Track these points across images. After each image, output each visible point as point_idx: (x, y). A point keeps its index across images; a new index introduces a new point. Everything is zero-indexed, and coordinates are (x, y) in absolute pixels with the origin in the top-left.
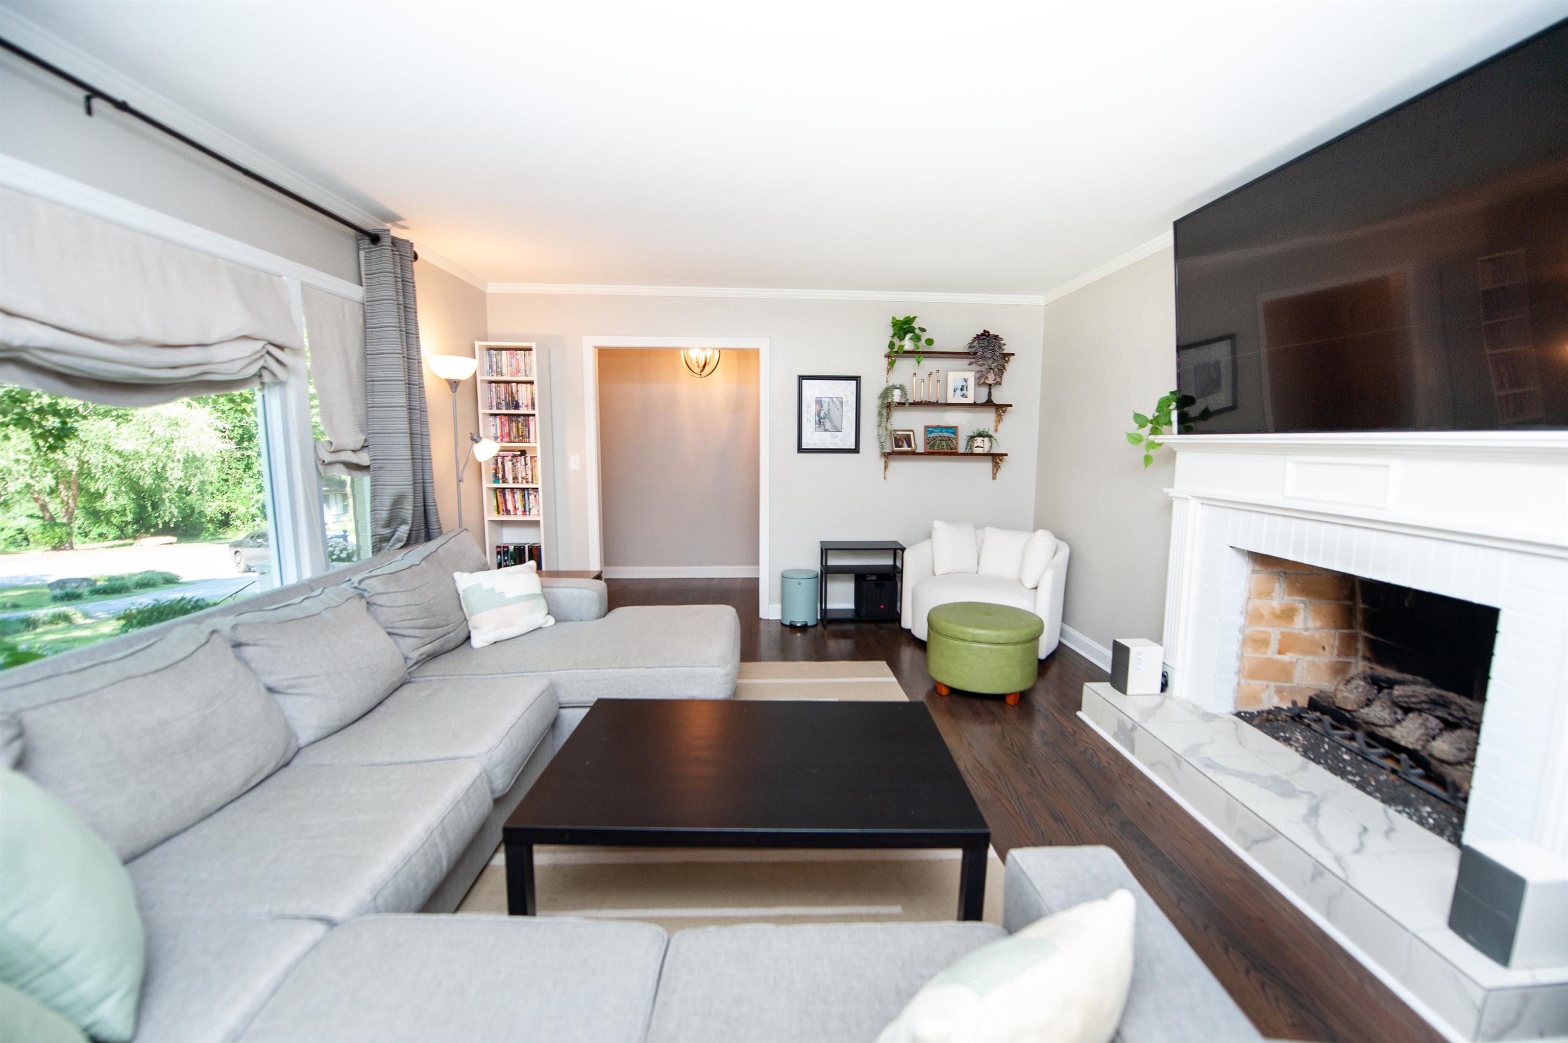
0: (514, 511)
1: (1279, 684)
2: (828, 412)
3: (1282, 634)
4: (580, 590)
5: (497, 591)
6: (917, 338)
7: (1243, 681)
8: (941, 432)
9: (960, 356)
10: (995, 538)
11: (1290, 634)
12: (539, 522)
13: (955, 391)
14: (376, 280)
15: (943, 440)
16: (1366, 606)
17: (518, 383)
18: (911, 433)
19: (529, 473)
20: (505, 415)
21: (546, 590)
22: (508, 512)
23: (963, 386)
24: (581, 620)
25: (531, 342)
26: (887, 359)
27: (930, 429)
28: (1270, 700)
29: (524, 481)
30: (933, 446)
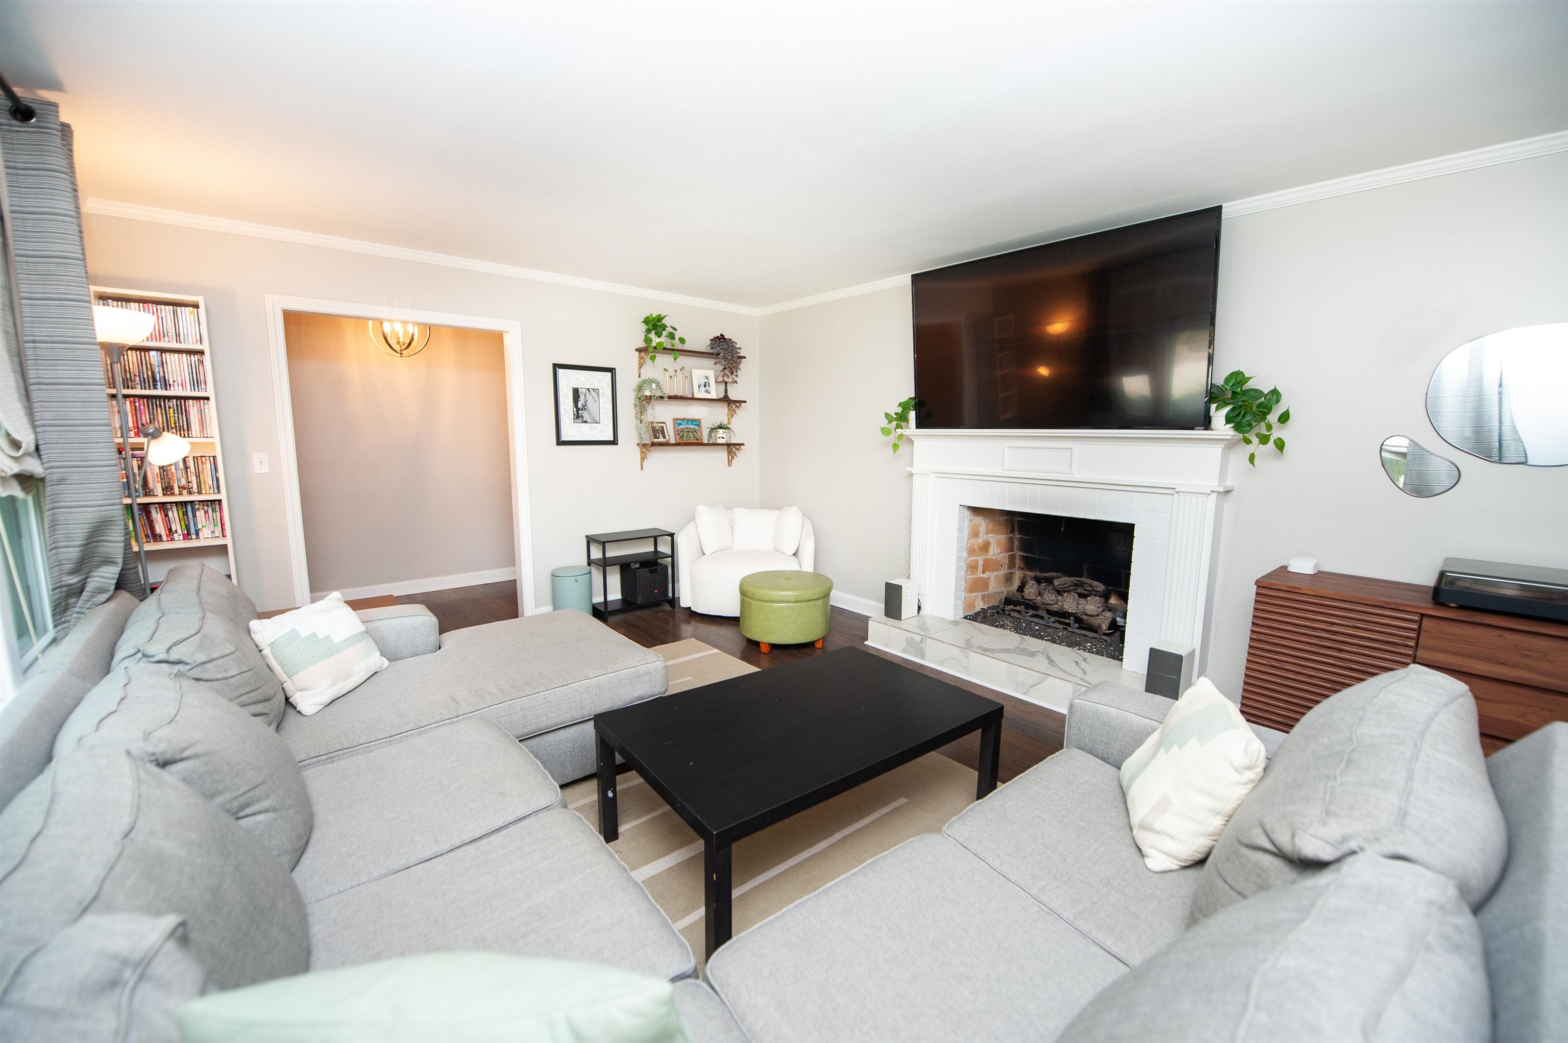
0: (167, 536)
1: (982, 593)
2: (585, 403)
3: (984, 559)
4: (412, 618)
5: (321, 636)
6: (672, 336)
7: (966, 596)
8: (688, 424)
9: (705, 355)
10: (742, 515)
11: (987, 559)
12: (225, 547)
13: (699, 387)
14: (31, 179)
15: (689, 432)
16: (1022, 536)
17: (162, 351)
18: (664, 425)
19: (194, 479)
20: (141, 397)
21: (370, 625)
22: (156, 538)
23: (706, 383)
24: (417, 655)
25: (197, 295)
26: (638, 353)
27: (678, 422)
28: (980, 605)
29: (185, 492)
30: (682, 437)
